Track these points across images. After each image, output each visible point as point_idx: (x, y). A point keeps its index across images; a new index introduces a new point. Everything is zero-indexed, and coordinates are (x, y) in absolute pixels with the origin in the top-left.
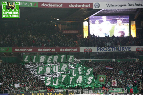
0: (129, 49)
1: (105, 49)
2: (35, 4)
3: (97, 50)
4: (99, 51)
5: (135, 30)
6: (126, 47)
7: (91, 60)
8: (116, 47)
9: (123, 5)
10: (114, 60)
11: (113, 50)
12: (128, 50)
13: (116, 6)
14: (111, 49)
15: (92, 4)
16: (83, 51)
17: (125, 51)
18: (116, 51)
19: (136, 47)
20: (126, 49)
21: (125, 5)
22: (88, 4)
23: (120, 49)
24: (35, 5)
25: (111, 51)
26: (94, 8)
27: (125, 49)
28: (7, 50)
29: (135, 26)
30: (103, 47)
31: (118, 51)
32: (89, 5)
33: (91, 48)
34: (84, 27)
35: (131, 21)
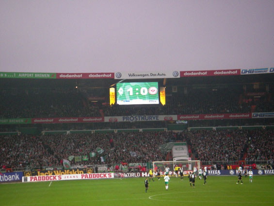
0: (157, 118)
1: (132, 118)
2: (53, 74)
3: (123, 119)
4: (125, 120)
5: (164, 97)
6: (154, 116)
7: (117, 130)
8: (143, 116)
9: (145, 75)
10: (141, 130)
11: (140, 119)
12: (155, 120)
13: (138, 75)
14: (138, 118)
15: (113, 74)
16: (108, 121)
17: (153, 120)
18: (143, 120)
19: (165, 116)
20: (154, 118)
21: (148, 75)
22: (109, 74)
23: (147, 119)
24: (53, 76)
25: (138, 120)
26: (116, 78)
27: (152, 118)
28: (26, 121)
29: (164, 93)
30: (129, 117)
31: (145, 120)
32: (111, 75)
33: (117, 117)
34: (111, 94)
35: (161, 88)
